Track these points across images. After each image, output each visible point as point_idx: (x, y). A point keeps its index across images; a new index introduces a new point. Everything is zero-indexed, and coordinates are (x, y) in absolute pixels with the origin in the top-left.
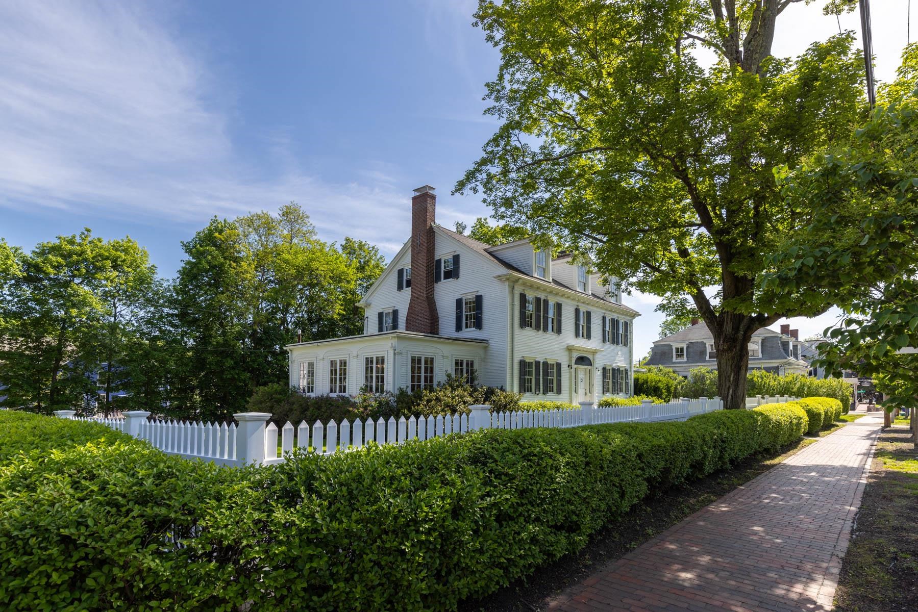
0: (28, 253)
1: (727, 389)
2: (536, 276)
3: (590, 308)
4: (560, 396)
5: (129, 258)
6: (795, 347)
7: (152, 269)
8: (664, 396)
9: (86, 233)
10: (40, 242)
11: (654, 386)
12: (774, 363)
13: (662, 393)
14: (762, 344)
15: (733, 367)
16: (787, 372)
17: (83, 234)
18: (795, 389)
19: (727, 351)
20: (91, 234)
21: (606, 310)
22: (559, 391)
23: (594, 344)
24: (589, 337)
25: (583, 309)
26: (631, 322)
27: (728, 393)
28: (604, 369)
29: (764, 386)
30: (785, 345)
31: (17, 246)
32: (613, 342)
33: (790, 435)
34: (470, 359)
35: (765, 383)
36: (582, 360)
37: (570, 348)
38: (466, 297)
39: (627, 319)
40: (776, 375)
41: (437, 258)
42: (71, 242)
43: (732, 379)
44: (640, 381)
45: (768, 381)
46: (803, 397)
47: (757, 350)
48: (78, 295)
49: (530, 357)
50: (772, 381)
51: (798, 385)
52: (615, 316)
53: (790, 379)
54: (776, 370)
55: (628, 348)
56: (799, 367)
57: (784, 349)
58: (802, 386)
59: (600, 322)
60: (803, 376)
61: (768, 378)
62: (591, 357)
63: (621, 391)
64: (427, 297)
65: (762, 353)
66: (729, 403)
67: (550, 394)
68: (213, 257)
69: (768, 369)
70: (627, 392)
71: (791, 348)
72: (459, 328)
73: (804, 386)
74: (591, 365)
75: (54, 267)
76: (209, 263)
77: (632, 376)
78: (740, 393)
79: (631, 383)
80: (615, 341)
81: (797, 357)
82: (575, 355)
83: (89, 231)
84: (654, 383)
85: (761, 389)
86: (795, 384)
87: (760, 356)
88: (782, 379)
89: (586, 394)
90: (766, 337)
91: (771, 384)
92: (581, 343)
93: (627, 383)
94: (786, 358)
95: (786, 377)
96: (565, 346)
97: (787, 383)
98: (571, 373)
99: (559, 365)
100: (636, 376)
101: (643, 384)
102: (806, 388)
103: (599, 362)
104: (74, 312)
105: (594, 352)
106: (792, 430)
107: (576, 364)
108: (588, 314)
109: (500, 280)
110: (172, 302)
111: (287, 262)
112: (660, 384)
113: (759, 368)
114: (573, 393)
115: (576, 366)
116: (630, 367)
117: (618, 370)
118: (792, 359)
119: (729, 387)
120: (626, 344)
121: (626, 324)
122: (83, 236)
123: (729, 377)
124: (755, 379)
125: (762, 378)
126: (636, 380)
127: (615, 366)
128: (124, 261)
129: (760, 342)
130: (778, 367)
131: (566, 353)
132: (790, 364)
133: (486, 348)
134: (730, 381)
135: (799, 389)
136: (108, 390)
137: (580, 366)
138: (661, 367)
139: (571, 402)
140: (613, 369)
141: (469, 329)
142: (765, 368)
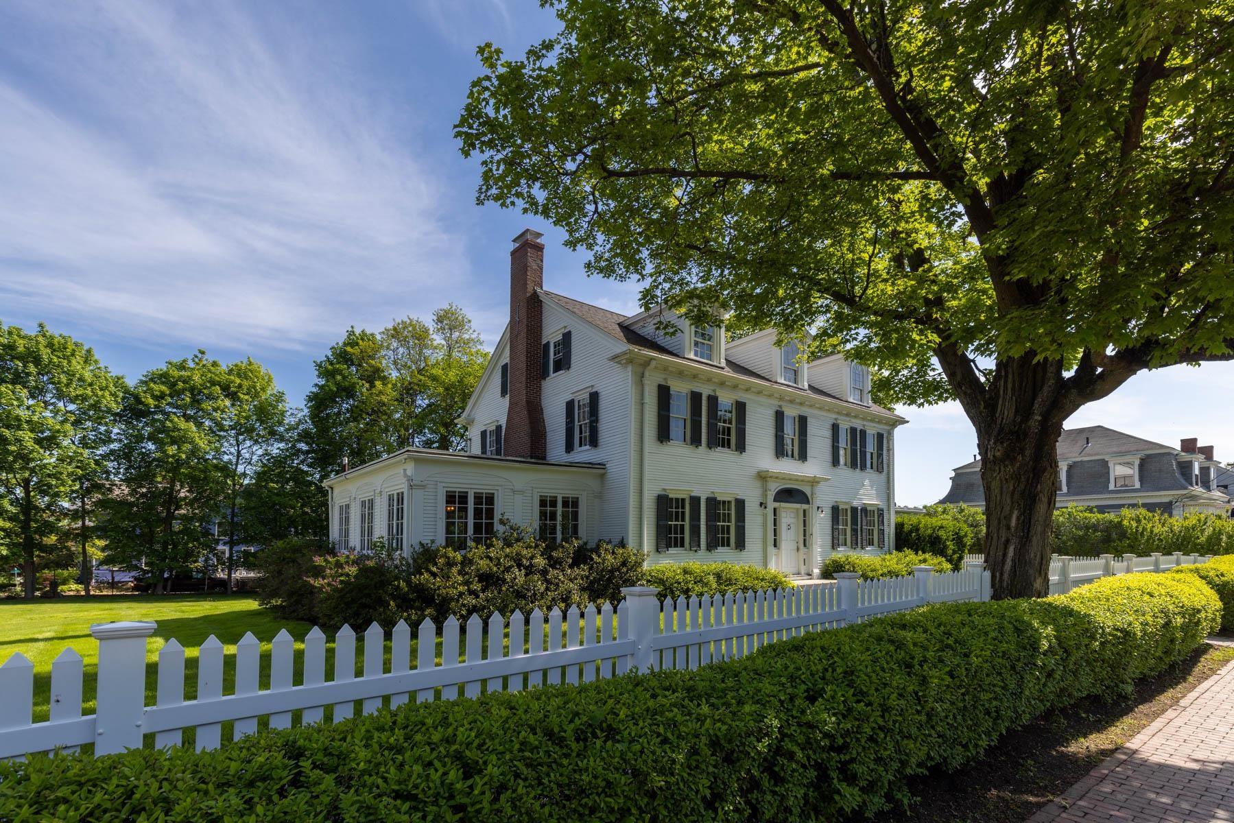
0: (131, 382)
1: (1001, 547)
2: (692, 356)
3: (805, 411)
4: (744, 553)
5: (246, 383)
6: (1205, 471)
7: (280, 397)
8: (950, 552)
9: (200, 355)
10: (150, 370)
11: (930, 536)
12: (1164, 496)
13: (946, 547)
14: (1141, 466)
15: (1016, 496)
16: (1187, 511)
17: (196, 357)
18: (1203, 539)
19: (1002, 461)
20: (205, 357)
21: (838, 413)
22: (741, 545)
23: (814, 467)
24: (803, 456)
25: (791, 412)
26: (890, 434)
27: (1005, 555)
28: (835, 510)
29: (1142, 534)
30: (1185, 468)
31: (120, 375)
32: (854, 465)
33: (1167, 652)
34: (571, 494)
35: (1144, 529)
36: (789, 494)
37: (763, 474)
38: (580, 398)
39: (882, 428)
40: (1166, 515)
41: (544, 342)
42: (182, 367)
43: (1013, 522)
44: (907, 528)
45: (1149, 526)
46: (1216, 553)
47: (1131, 476)
48: (179, 430)
49: (679, 488)
50: (1157, 526)
51: (1207, 533)
52: (858, 424)
53: (1193, 521)
54: (1167, 508)
55: (883, 476)
56: (1211, 502)
57: (1183, 474)
58: (1217, 535)
59: (828, 433)
60: (1219, 517)
61: (1149, 520)
62: (807, 490)
63: (871, 543)
64: (528, 402)
65: (1141, 480)
66: (1006, 576)
67: (720, 549)
68: (344, 378)
69: (1151, 507)
70: (881, 545)
71: (1197, 471)
72: (569, 447)
73: (1220, 533)
74: (808, 502)
75: (155, 397)
76: (337, 384)
77: (892, 520)
78: (1033, 552)
79: (890, 531)
80: (857, 462)
81: (1208, 488)
82: (774, 487)
83: (203, 353)
84: (929, 531)
85: (1136, 539)
86: (1203, 531)
87: (1138, 485)
88: (1177, 522)
89: (798, 549)
90: (1148, 456)
91: (1156, 530)
92: (788, 468)
93: (882, 532)
94: (1186, 488)
95: (1186, 518)
96: (753, 472)
97: (1187, 528)
98: (765, 516)
99: (740, 504)
100: (900, 520)
101: (911, 532)
102: (1224, 538)
103: (824, 498)
104: (172, 450)
105: (814, 482)
106: (1172, 641)
107: (775, 500)
108: (803, 421)
109: (619, 363)
110: (305, 436)
111: (434, 378)
112: (941, 533)
113: (1134, 506)
114: (771, 549)
115: (777, 505)
116: (889, 506)
117: (865, 510)
118: (1198, 490)
119: (1007, 542)
120: (879, 469)
121: (880, 437)
122: (197, 360)
123: (1008, 518)
124: (1125, 523)
125: (1138, 521)
126: (899, 527)
127: (855, 503)
128: (240, 386)
129: (1137, 462)
130: (1170, 503)
131: (758, 484)
132: (1193, 498)
133: (603, 476)
134: (1008, 528)
135: (1210, 538)
136: (232, 544)
137: (783, 505)
138: (964, 506)
139: (765, 564)
140: (854, 510)
141: (584, 448)
142: (1144, 505)
